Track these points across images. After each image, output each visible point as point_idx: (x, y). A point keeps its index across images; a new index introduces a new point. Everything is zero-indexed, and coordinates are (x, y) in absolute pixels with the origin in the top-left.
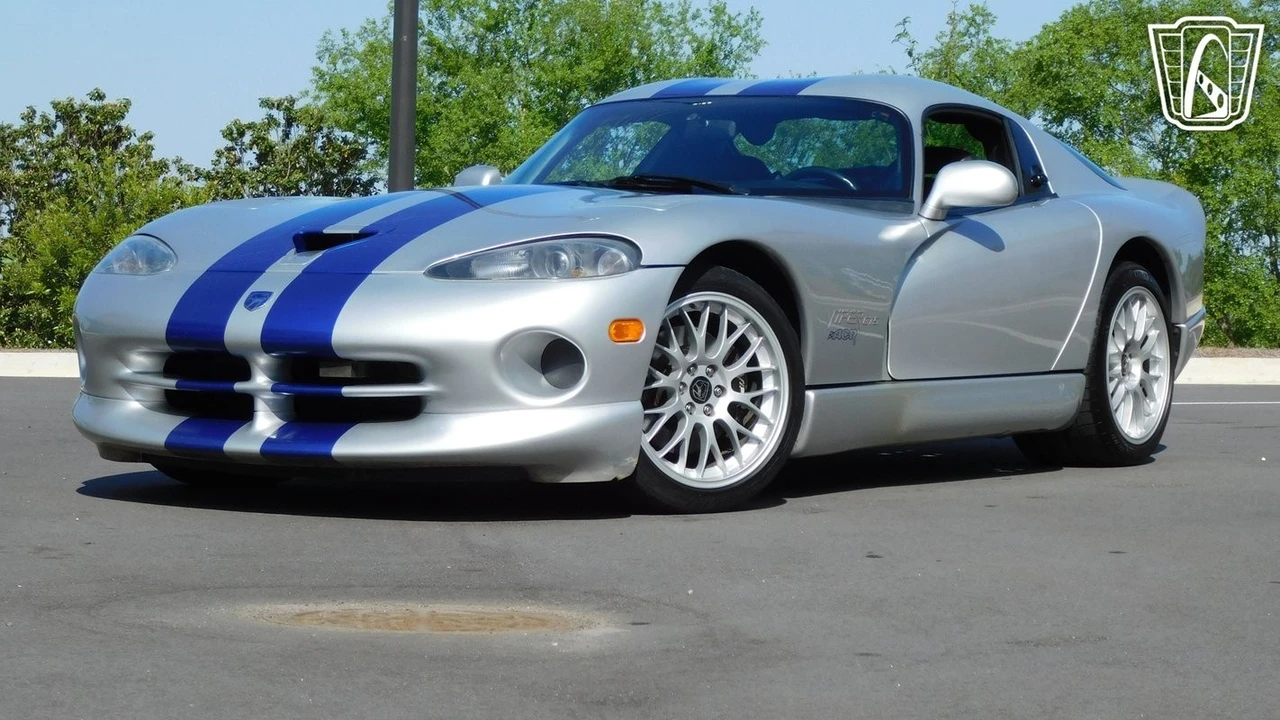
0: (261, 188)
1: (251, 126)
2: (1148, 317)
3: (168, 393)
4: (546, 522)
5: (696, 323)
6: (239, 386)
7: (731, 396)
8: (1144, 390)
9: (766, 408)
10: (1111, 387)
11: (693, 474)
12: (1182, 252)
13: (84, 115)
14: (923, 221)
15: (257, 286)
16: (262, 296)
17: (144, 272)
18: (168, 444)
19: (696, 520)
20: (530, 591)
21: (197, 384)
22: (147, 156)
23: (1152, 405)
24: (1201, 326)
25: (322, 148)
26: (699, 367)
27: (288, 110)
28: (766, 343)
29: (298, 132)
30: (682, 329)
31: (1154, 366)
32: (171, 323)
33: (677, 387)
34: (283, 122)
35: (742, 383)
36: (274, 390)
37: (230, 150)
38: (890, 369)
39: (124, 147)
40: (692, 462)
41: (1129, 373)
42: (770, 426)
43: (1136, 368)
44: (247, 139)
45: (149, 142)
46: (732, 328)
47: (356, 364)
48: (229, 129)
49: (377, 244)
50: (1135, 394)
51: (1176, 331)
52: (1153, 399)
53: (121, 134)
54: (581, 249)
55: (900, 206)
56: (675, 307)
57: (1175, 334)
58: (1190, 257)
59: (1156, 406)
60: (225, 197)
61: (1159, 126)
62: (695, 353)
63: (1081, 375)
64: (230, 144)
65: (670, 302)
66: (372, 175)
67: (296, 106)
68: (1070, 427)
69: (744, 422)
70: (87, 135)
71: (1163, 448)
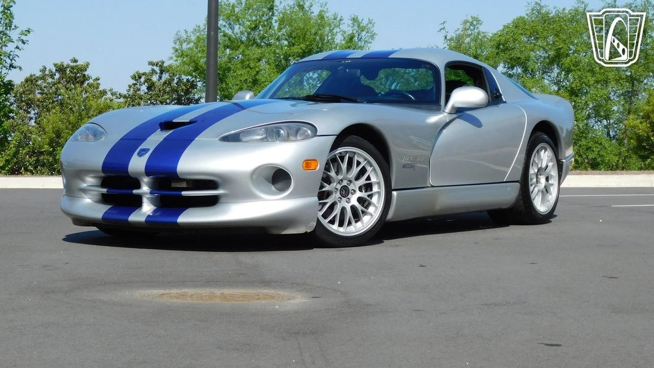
0: (149, 102)
1: (144, 74)
2: (548, 157)
3: (103, 195)
5: (342, 162)
6: (135, 191)
7: (359, 194)
8: (546, 190)
9: (374, 200)
10: (531, 188)
11: (341, 229)
12: (563, 128)
13: (68, 70)
14: (446, 114)
15: (143, 146)
16: (145, 151)
17: (92, 140)
18: (103, 218)
19: (342, 250)
20: (267, 283)
21: (114, 190)
22: (97, 88)
23: (550, 196)
24: (572, 161)
25: (177, 84)
26: (344, 181)
27: (161, 66)
28: (374, 170)
29: (166, 76)
30: (336, 164)
31: (551, 180)
32: (104, 163)
33: (334, 190)
34: (159, 72)
35: (363, 188)
36: (151, 193)
37: (135, 84)
38: (431, 182)
39: (86, 84)
40: (341, 224)
41: (540, 182)
42: (376, 208)
43: (543, 180)
44: (142, 80)
45: (98, 82)
46: (358, 163)
47: (188, 181)
48: (134, 75)
49: (197, 126)
50: (542, 192)
51: (561, 163)
52: (551, 194)
53: (85, 78)
54: (289, 128)
55: (435, 107)
56: (332, 154)
58: (567, 130)
59: (552, 197)
60: (133, 105)
61: (556, 71)
62: (342, 175)
63: (518, 183)
64: (135, 82)
65: (330, 152)
66: (199, 96)
67: (165, 65)
68: (513, 207)
69: (365, 206)
70: (70, 78)
71: (556, 216)
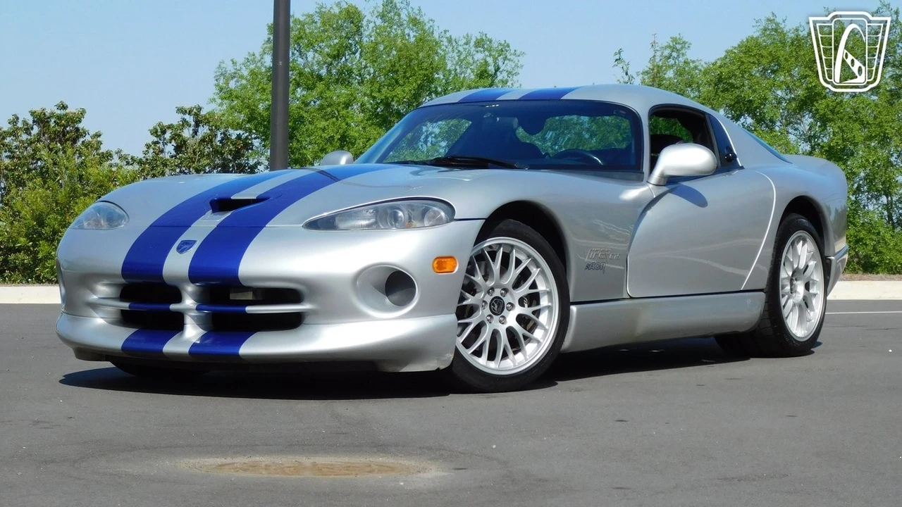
0: (178, 170)
1: (170, 127)
2: (808, 252)
3: (123, 312)
4: (390, 399)
5: (494, 259)
6: (173, 307)
7: (518, 310)
8: (806, 303)
9: (543, 318)
10: (783, 301)
11: (492, 365)
12: (831, 207)
13: (53, 120)
14: (651, 186)
15: (185, 237)
16: (189, 244)
17: (105, 227)
18: (123, 348)
19: (495, 397)
20: (381, 447)
21: (141, 306)
22: (97, 149)
23: (812, 313)
24: (845, 259)
25: (221, 142)
26: (495, 290)
27: (196, 115)
28: (542, 272)
29: (203, 130)
30: (483, 263)
31: (813, 287)
32: (125, 263)
33: (480, 304)
34: (193, 123)
35: (526, 301)
36: (198, 309)
37: (156, 143)
38: (629, 290)
39: (81, 142)
40: (492, 357)
41: (796, 292)
42: (546, 331)
43: (800, 288)
44: (168, 136)
45: (99, 139)
46: (518, 262)
47: (256, 290)
48: (155, 128)
49: (269, 206)
50: (800, 306)
51: (828, 261)
52: (813, 310)
53: (79, 133)
54: (412, 208)
55: (634, 176)
56: (478, 248)
57: (827, 264)
58: (837, 210)
59: (815, 315)
60: (154, 176)
61: (807, 120)
62: (493, 280)
63: (762, 293)
64: (156, 139)
65: (476, 243)
66: (256, 160)
67: (203, 113)
68: (754, 331)
69: (528, 328)
70: (55, 134)
71: (820, 344)
